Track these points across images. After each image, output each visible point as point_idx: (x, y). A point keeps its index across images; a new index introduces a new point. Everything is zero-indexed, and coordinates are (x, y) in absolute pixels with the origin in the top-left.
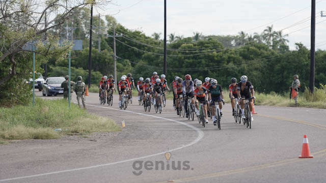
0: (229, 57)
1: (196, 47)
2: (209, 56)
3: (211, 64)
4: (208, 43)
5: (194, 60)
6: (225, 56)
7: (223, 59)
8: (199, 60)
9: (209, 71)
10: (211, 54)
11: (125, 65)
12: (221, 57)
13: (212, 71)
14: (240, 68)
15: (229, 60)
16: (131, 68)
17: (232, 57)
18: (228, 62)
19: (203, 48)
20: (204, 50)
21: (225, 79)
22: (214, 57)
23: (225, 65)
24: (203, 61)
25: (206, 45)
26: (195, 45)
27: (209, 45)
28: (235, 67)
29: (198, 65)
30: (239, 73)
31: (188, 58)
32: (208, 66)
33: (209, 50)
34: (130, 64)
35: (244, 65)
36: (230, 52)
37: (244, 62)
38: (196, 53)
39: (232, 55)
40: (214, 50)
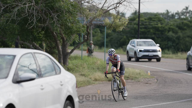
0: (169, 28)
1: (147, 21)
2: (155, 27)
3: (157, 32)
4: (154, 18)
5: (145, 30)
6: (167, 27)
7: (166, 30)
8: (149, 30)
9: (155, 37)
10: (156, 26)
11: (96, 32)
12: (163, 28)
13: (158, 38)
14: (177, 36)
15: (170, 30)
16: (100, 34)
17: (171, 28)
18: (169, 31)
19: (151, 21)
20: (152, 22)
21: (166, 43)
22: (158, 28)
23: (166, 33)
24: (151, 31)
25: (153, 19)
26: (145, 19)
27: (155, 19)
28: (174, 35)
29: (148, 33)
30: (176, 39)
31: (141, 28)
32: (155, 34)
33: (156, 23)
34: (99, 31)
35: (180, 34)
36: (170, 24)
37: (179, 31)
38: (146, 25)
39: (172, 27)
40: (159, 23)
